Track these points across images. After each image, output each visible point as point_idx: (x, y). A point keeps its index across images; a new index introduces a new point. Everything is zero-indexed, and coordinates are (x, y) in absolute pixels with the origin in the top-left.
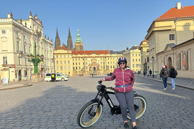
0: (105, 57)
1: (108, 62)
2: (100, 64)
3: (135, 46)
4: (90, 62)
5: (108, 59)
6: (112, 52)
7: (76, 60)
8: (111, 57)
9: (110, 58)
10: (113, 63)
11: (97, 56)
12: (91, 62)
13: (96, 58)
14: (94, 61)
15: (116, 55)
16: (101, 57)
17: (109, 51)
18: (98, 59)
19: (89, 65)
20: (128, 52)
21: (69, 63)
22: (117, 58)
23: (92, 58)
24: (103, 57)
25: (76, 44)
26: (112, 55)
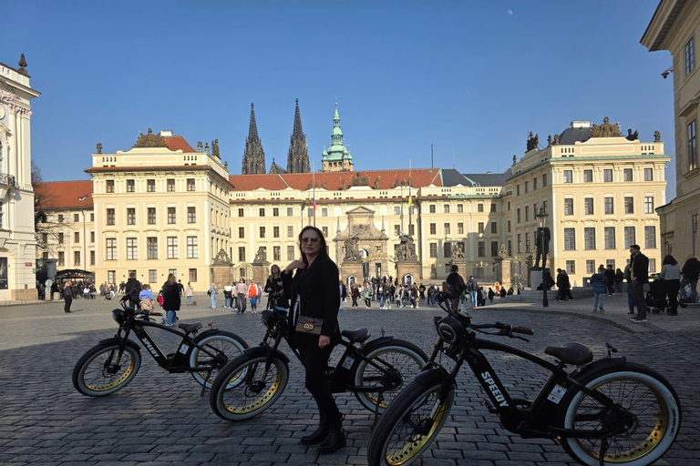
0: (417, 202)
1: (433, 227)
2: (390, 232)
4: (344, 226)
5: (433, 209)
6: (451, 178)
7: (276, 213)
8: (444, 198)
9: (440, 206)
10: (457, 228)
11: (377, 194)
12: (347, 224)
13: (370, 207)
14: (363, 221)
15: (471, 191)
16: (394, 200)
17: (440, 172)
18: (382, 210)
19: (336, 240)
20: (537, 161)
21: (192, 219)
22: (476, 203)
23: (350, 208)
24: (405, 201)
25: (327, 168)
26: (453, 188)
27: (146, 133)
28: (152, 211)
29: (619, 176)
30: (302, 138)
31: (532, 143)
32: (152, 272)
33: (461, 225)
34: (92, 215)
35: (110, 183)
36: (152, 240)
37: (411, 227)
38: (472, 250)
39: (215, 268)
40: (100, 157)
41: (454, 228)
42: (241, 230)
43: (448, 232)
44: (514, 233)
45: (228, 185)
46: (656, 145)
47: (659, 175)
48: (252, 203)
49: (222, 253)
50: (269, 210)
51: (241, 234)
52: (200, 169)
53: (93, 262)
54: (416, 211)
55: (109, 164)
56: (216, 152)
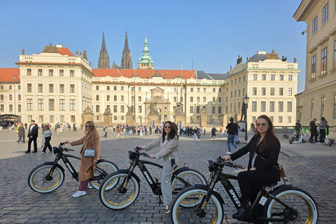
0: (185, 86)
1: (192, 98)
2: (172, 100)
3: (260, 53)
4: (149, 97)
5: (192, 90)
6: (201, 75)
7: (115, 89)
9: (195, 89)
10: (203, 99)
11: (165, 81)
12: (150, 95)
13: (162, 88)
14: (159, 94)
15: (210, 82)
16: (174, 85)
17: (196, 72)
18: (168, 89)
19: (145, 103)
20: (241, 69)
21: (73, 91)
22: (212, 88)
23: (152, 88)
24: (179, 85)
25: (141, 67)
26: (201, 80)
27: (48, 45)
28: (51, 86)
29: (277, 78)
30: (129, 51)
31: (239, 61)
32: (52, 117)
33: (205, 98)
34: (19, 86)
35: (29, 70)
36: (52, 101)
37: (182, 98)
38: (209, 110)
39: (85, 116)
40: (24, 57)
41: (202, 99)
42: (98, 96)
43: (199, 101)
44: (229, 103)
45: (91, 74)
46: (294, 64)
47: (295, 78)
48: (103, 83)
49: (88, 108)
50: (112, 87)
51: (98, 99)
52: (77, 65)
53: (20, 110)
54: (184, 90)
55: (29, 60)
56: (85, 57)
